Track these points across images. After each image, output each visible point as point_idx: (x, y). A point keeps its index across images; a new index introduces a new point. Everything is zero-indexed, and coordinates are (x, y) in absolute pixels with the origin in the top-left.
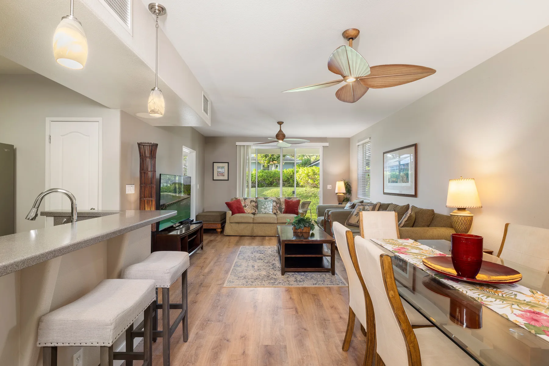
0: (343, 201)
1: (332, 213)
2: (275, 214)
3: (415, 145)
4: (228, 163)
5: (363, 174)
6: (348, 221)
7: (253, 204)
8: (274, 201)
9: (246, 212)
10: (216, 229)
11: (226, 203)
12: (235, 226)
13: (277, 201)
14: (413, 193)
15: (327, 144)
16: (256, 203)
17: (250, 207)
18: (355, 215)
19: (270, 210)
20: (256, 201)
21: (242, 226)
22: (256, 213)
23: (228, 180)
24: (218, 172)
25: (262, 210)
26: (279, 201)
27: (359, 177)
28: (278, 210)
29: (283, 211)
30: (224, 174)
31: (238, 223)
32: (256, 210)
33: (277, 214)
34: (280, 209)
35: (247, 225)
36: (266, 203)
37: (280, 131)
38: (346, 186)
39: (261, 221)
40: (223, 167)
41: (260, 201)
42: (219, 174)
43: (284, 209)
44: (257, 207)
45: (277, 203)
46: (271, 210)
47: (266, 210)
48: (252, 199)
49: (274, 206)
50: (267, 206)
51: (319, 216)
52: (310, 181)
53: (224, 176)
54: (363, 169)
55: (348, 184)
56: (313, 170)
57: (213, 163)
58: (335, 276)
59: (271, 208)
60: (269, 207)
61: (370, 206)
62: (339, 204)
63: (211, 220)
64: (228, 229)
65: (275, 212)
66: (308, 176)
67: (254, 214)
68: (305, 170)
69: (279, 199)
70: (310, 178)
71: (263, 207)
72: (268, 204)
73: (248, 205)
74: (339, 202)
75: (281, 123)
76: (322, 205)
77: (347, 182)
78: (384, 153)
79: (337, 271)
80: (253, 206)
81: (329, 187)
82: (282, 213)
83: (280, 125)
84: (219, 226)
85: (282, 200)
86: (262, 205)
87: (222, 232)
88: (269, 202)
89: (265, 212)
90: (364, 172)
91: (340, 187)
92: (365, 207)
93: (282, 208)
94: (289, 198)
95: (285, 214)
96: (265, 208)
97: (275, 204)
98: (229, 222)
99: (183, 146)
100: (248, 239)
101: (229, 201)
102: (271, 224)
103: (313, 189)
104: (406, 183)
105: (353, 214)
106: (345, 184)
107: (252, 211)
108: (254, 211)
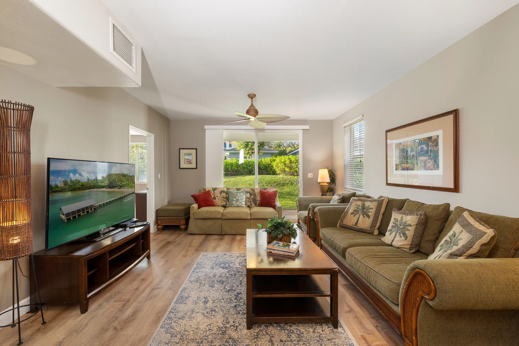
0: (327, 192)
1: (319, 210)
2: (249, 207)
3: (455, 113)
4: (196, 149)
5: (351, 161)
6: (342, 221)
7: (224, 195)
8: (247, 192)
9: (216, 205)
10: (180, 225)
11: (192, 196)
12: (201, 223)
13: (251, 192)
14: (452, 186)
15: (307, 127)
16: (226, 194)
17: (220, 199)
18: (352, 214)
19: (242, 203)
20: (227, 192)
21: (209, 223)
22: (226, 206)
23: (196, 168)
24: (185, 159)
25: (234, 202)
26: (253, 193)
27: (345, 164)
28: (252, 202)
29: (258, 203)
30: (192, 161)
31: (205, 219)
32: (227, 202)
33: (251, 206)
34: (255, 201)
35: (214, 221)
36: (239, 195)
37: (252, 105)
38: (330, 174)
39: (230, 217)
40: (190, 154)
41: (231, 192)
42: (186, 162)
43: (259, 201)
44: (227, 199)
45: (251, 195)
46: (244, 203)
47: (238, 203)
48: (222, 189)
49: (248, 198)
50: (240, 198)
51: (300, 210)
52: (287, 169)
53: (192, 164)
54: (351, 155)
55: (332, 172)
56: (289, 159)
57: (180, 149)
58: (340, 329)
59: (244, 200)
60: (243, 198)
61: (373, 203)
62: (322, 195)
63: (173, 215)
64: (193, 226)
65: (249, 204)
66: (285, 164)
67: (225, 207)
68: (281, 159)
69: (253, 190)
70: (286, 166)
71: (234, 199)
72: (240, 196)
73: (217, 197)
74: (322, 192)
75: (253, 96)
76: (302, 196)
77: (330, 170)
78: (387, 131)
79: (341, 320)
80: (224, 197)
81: (310, 175)
82: (257, 205)
83: (252, 98)
84: (183, 222)
85: (257, 191)
86: (233, 197)
87: (186, 229)
88: (242, 194)
89: (236, 205)
90: (352, 157)
91: (324, 176)
92: (365, 203)
93: (257, 199)
94: (265, 189)
95: (259, 208)
96: (237, 201)
97: (248, 195)
98: (193, 218)
99: (130, 126)
100: (214, 240)
101: (196, 193)
102: (243, 220)
103: (289, 177)
104: (432, 170)
105: (347, 212)
106: (329, 172)
107: (223, 203)
108: (225, 204)
